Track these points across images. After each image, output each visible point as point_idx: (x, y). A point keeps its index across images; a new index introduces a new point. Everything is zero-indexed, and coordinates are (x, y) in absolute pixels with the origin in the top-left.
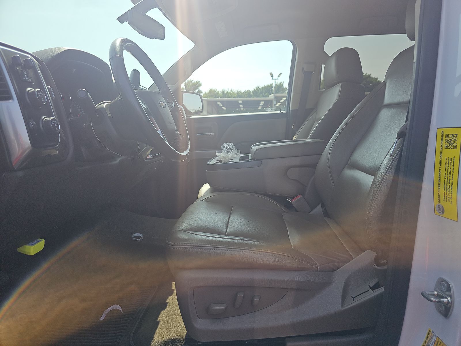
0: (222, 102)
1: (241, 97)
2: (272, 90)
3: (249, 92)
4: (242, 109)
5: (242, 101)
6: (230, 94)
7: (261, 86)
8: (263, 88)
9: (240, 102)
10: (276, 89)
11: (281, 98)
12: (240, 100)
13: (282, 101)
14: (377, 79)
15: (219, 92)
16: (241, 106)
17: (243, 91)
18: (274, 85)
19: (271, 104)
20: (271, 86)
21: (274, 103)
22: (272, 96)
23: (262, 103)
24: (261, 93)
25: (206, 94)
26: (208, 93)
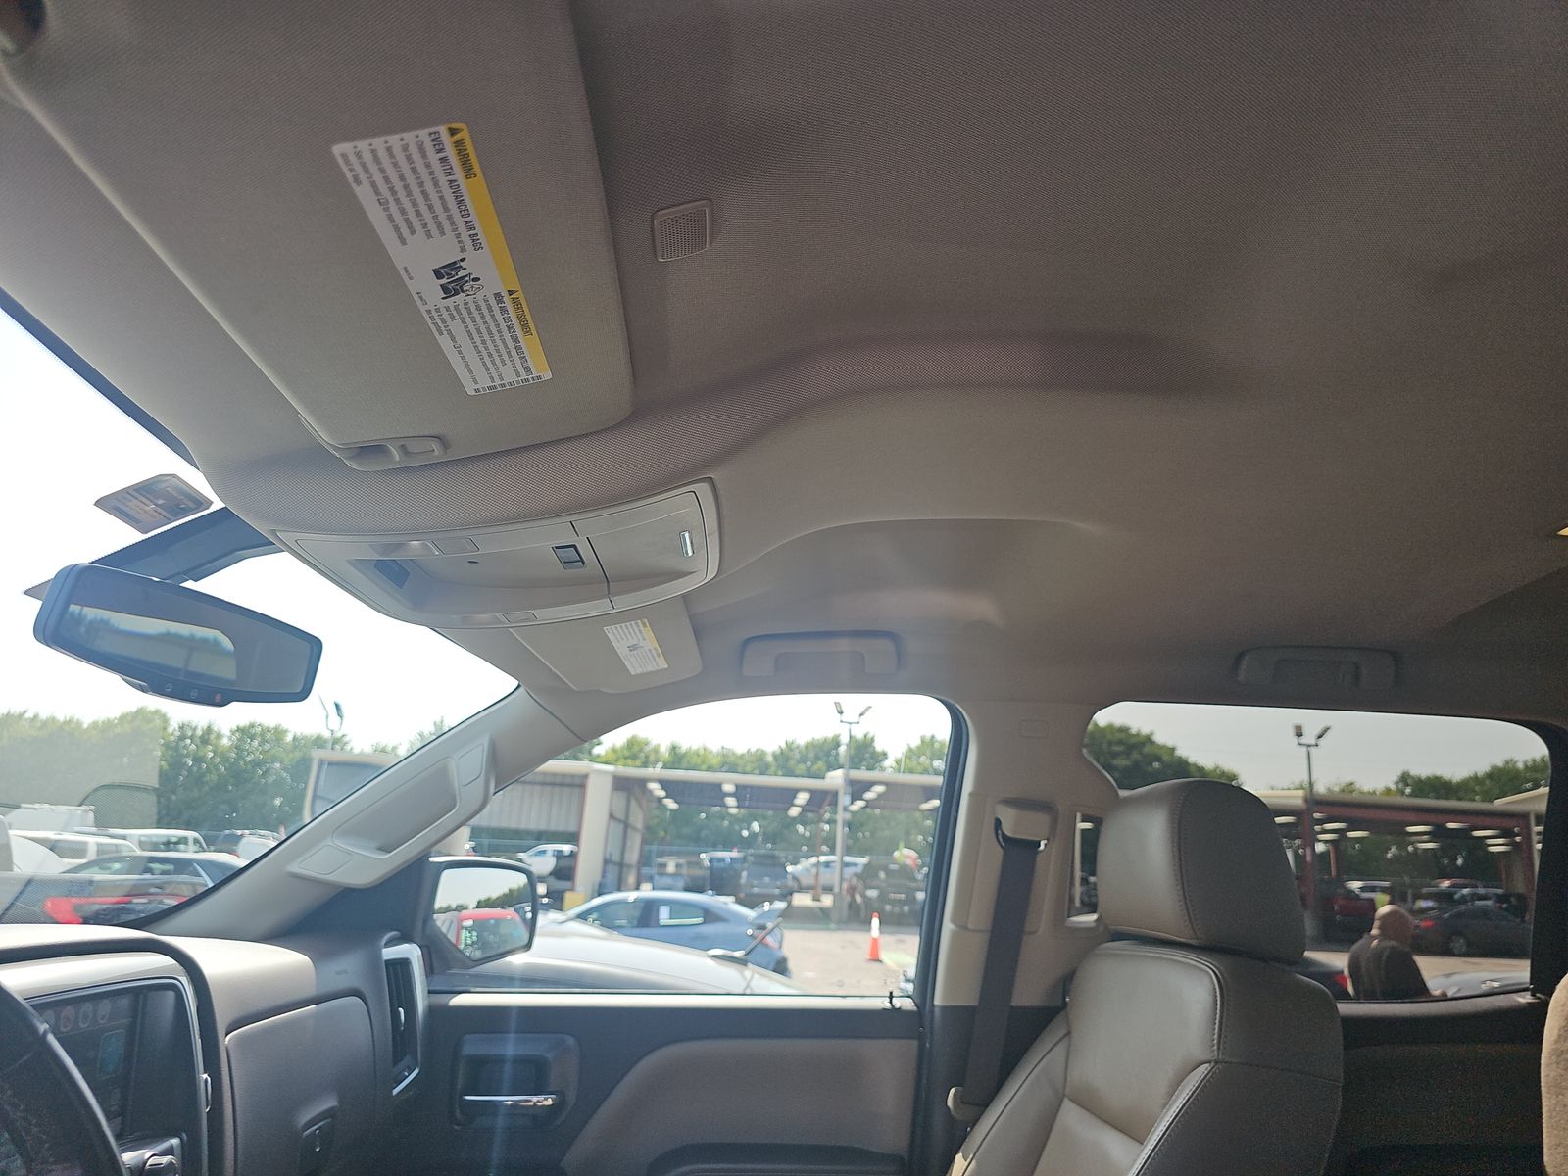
0: (664, 784)
1: (733, 769)
2: (837, 754)
3: (760, 756)
4: (733, 811)
5: (737, 786)
6: (698, 755)
7: (802, 740)
8: (807, 746)
9: (728, 788)
10: (852, 752)
11: (869, 785)
12: (729, 782)
13: (869, 795)
14: (1173, 749)
15: (658, 745)
16: (731, 801)
17: (740, 749)
18: (844, 739)
19: (834, 803)
20: (836, 743)
21: (844, 799)
22: (835, 778)
23: (802, 798)
24: (803, 760)
25: (614, 750)
26: (623, 748)
